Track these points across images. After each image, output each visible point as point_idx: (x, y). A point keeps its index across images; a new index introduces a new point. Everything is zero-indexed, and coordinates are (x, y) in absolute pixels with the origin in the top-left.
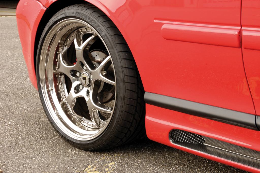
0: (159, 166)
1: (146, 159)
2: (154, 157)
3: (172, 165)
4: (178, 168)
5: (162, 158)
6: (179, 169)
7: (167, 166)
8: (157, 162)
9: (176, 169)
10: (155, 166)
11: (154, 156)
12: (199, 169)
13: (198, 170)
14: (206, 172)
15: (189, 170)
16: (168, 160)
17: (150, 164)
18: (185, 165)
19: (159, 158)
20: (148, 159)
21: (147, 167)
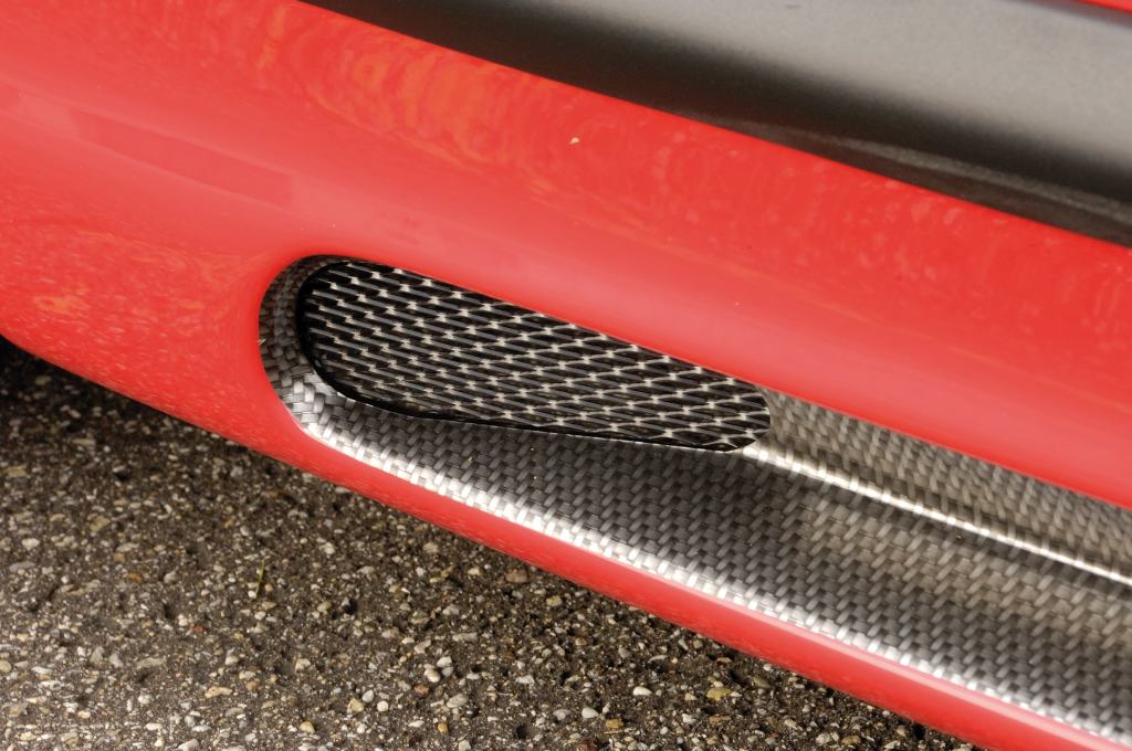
0: (200, 672)
1: (39, 558)
2: (144, 521)
3: (375, 642)
4: (447, 686)
5: (251, 521)
6: (456, 703)
7: (301, 664)
8: (169, 614)
9: (420, 705)
10: (143, 678)
11: (143, 492)
12: (717, 692)
13: (710, 709)
14: (810, 739)
15: (588, 713)
16: (329, 549)
17: (70, 646)
18: (540, 633)
19: (214, 523)
20: (63, 557)
21: (29, 715)
